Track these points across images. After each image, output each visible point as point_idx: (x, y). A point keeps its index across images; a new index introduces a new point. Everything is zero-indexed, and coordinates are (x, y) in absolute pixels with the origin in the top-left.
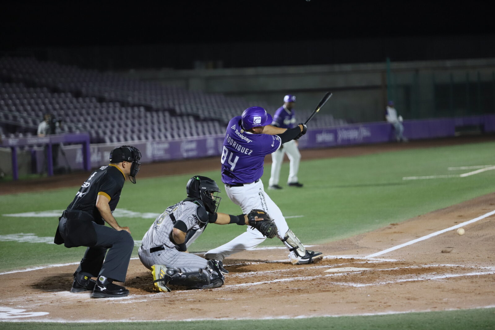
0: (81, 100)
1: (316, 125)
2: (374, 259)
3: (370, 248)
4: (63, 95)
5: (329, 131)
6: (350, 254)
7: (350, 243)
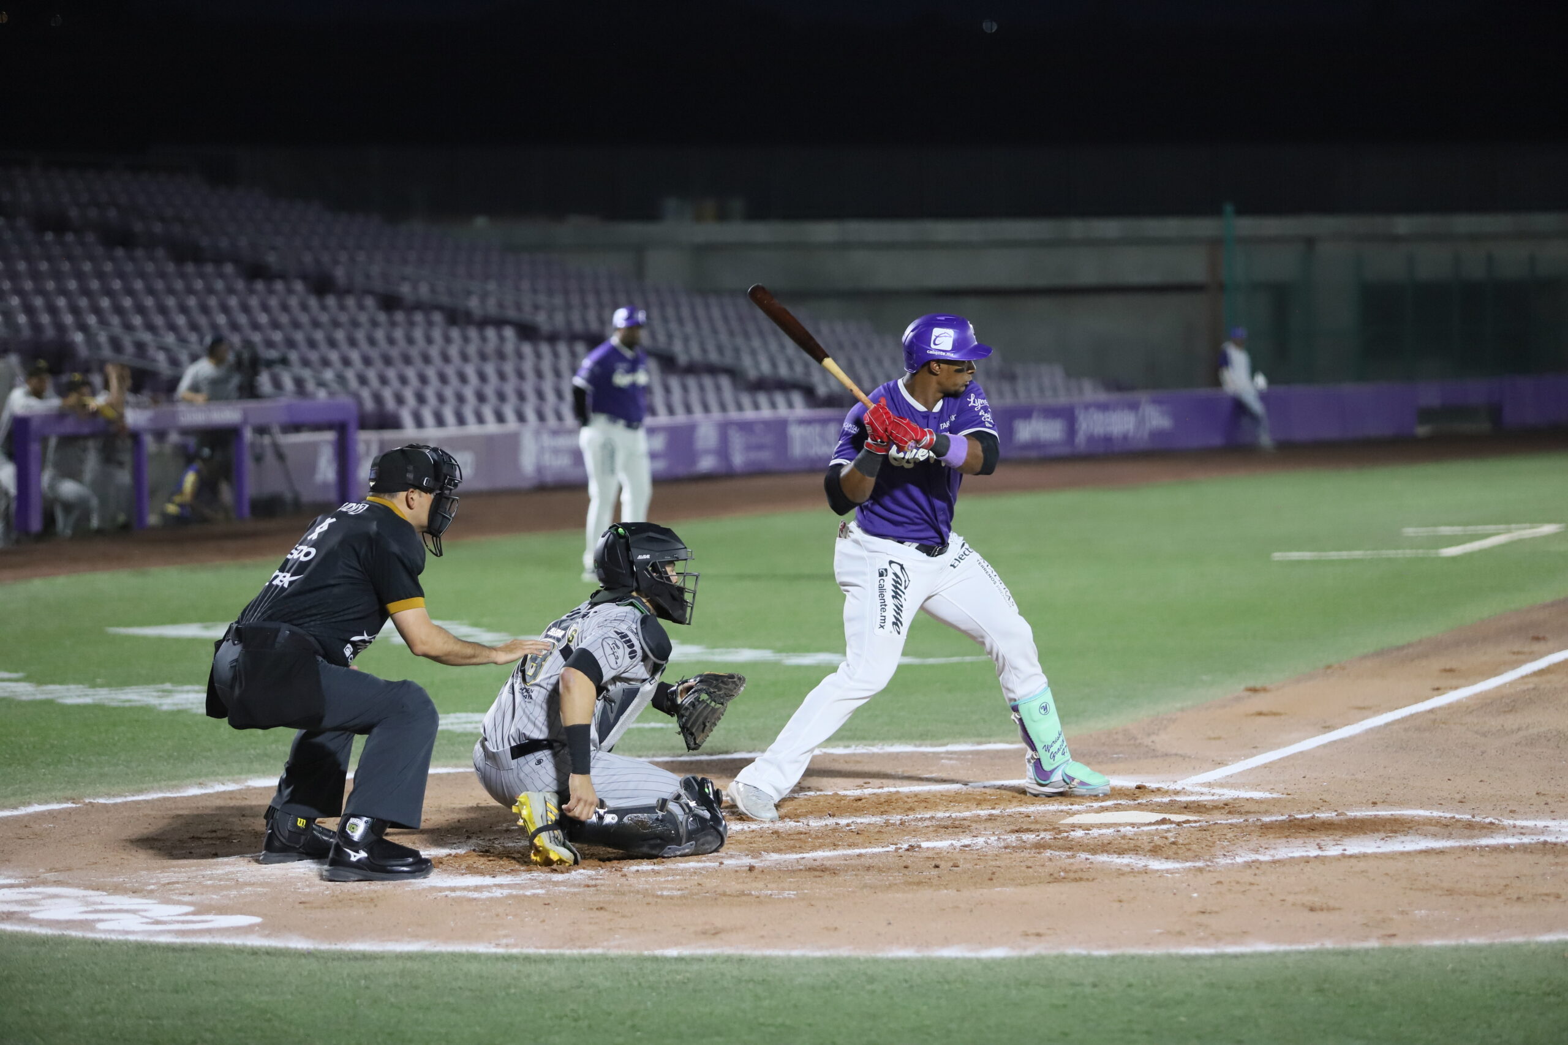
0: (331, 301)
1: (1015, 393)
2: (1205, 790)
3: (1190, 757)
4: (279, 286)
5: (1051, 413)
6: (1132, 773)
7: (1129, 740)
